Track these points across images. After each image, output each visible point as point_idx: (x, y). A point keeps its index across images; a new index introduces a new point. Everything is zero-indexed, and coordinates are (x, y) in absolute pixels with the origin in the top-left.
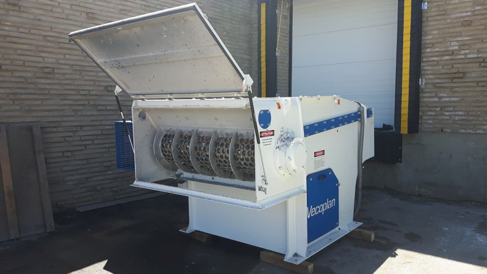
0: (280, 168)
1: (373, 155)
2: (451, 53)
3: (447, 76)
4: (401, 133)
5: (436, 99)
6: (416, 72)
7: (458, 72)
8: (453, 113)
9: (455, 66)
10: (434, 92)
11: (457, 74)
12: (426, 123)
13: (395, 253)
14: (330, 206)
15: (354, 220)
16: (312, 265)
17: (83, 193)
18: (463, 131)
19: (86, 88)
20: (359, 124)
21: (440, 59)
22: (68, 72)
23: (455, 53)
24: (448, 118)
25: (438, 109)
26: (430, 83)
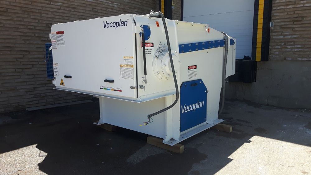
0: (158, 72)
1: (234, 73)
2: (293, 3)
3: (290, 20)
4: (256, 60)
5: (282, 37)
6: (268, 17)
7: (298, 17)
8: (294, 46)
9: (296, 12)
10: (280, 32)
11: (297, 18)
12: (274, 54)
13: (250, 140)
14: (199, 106)
15: (218, 118)
16: (183, 146)
17: (31, 98)
18: (300, 59)
19: (32, 24)
20: (224, 49)
21: (285, 7)
22: (19, 12)
23: (296, 3)
24: (290, 50)
25: (283, 44)
26: (278, 25)
